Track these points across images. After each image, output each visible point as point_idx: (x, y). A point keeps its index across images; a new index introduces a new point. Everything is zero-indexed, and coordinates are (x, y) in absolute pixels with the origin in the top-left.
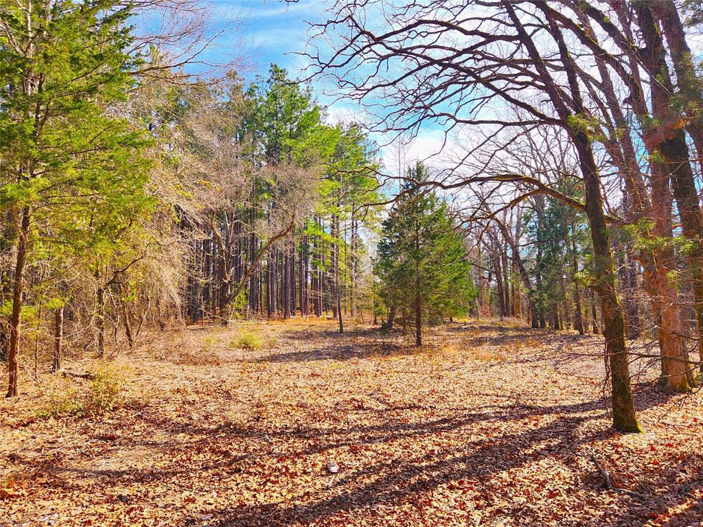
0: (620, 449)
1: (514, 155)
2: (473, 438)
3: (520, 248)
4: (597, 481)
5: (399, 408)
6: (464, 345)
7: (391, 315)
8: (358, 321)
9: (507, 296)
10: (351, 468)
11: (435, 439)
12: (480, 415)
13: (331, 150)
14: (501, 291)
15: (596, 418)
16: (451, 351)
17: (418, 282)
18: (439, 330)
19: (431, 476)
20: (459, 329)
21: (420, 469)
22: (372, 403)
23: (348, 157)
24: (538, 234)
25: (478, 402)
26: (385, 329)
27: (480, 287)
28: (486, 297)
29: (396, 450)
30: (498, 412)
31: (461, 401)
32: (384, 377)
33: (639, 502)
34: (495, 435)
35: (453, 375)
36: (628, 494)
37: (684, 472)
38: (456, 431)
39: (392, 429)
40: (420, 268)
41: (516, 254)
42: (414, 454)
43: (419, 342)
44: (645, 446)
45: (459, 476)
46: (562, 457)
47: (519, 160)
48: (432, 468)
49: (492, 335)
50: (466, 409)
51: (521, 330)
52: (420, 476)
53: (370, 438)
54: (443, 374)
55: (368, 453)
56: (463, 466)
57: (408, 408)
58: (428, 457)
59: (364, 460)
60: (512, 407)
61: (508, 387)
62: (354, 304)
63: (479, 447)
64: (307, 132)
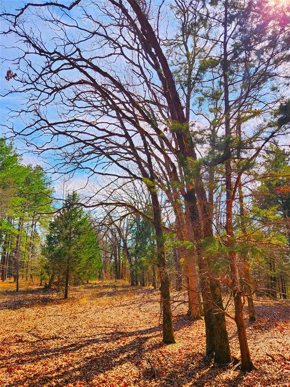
0: (165, 354)
1: (126, 192)
2: (88, 355)
3: (128, 241)
4: (150, 374)
5: (46, 339)
6: (92, 298)
7: (52, 279)
8: (29, 284)
9: (120, 268)
10: (5, 383)
11: (65, 358)
12: (94, 340)
13: (23, 179)
14: (117, 265)
15: (155, 337)
16: (84, 301)
17: (68, 260)
18: (80, 288)
19: (57, 382)
20: (91, 287)
21: (51, 379)
22: (29, 338)
23: (33, 185)
24: (136, 234)
25: (94, 332)
26: (47, 289)
27: (105, 263)
28: (108, 268)
29: (39, 367)
30: (104, 337)
31: (85, 332)
32: (40, 320)
33: (169, 384)
34: (100, 351)
35: (83, 316)
36: (165, 379)
37: (193, 363)
38: (79, 351)
39: (39, 353)
40: (70, 252)
41: (125, 244)
42: (49, 369)
43: (66, 297)
44: (177, 351)
45: (75, 380)
46: (135, 361)
47: (128, 195)
48: (59, 377)
49: (109, 290)
50: (86, 337)
51: (125, 287)
52: (51, 383)
53: (22, 361)
54: (77, 315)
55: (19, 371)
56: (78, 373)
57: (51, 339)
58: (58, 370)
59: (16, 376)
60: (113, 334)
61: (113, 321)
62: (29, 273)
63: (90, 360)
64: (8, 168)
